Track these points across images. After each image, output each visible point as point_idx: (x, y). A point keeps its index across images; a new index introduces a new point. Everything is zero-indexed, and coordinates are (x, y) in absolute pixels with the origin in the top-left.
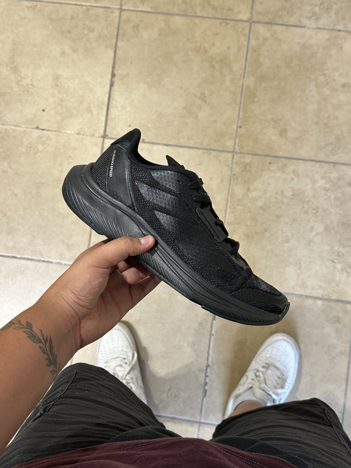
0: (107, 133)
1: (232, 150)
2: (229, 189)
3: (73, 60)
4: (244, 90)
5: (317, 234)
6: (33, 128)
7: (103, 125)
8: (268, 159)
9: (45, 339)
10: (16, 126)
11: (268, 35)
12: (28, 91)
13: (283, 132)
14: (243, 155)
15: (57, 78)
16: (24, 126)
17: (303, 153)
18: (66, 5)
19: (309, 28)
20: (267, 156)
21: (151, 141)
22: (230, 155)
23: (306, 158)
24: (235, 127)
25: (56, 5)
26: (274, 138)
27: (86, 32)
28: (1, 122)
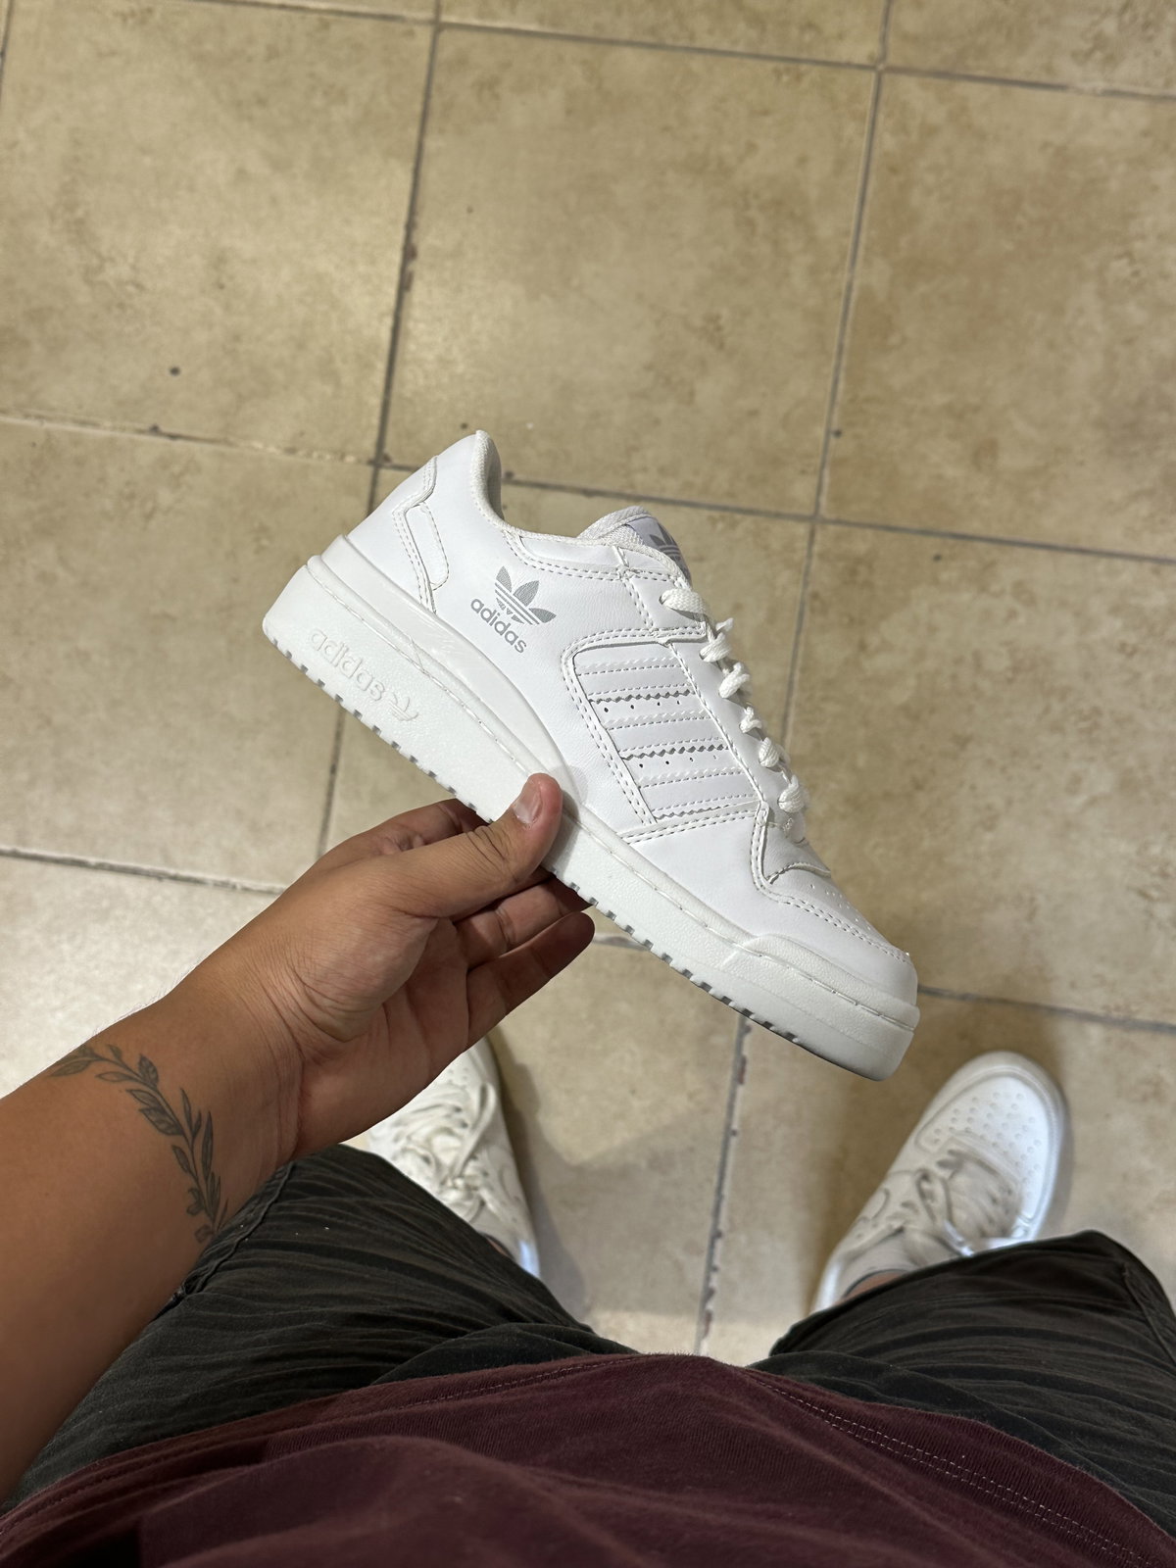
0: (388, 450)
1: (808, 511)
2: (796, 645)
3: (274, 201)
4: (852, 305)
5: (1093, 802)
6: (140, 432)
7: (375, 421)
8: (931, 545)
9: (194, 1121)
10: (83, 423)
11: (938, 115)
12: (121, 306)
13: (983, 453)
14: (846, 529)
15: (219, 260)
16: (108, 424)
17: (1050, 525)
19: (1080, 92)
20: (926, 533)
21: (533, 479)
22: (802, 530)
23: (1061, 542)
24: (820, 432)
26: (950, 472)
27: (318, 101)
28: (34, 411)
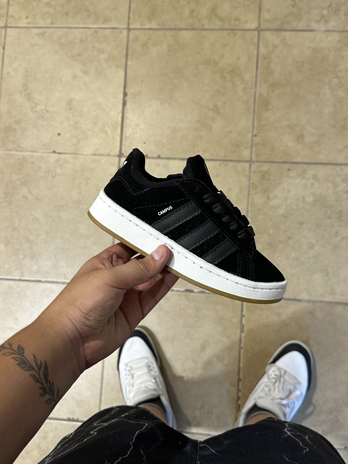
0: (123, 152)
1: (249, 159)
2: (248, 199)
3: (85, 83)
4: (257, 98)
6: (50, 153)
7: (119, 144)
8: (287, 166)
9: (39, 365)
10: (33, 152)
11: (277, 41)
12: (42, 117)
13: (300, 138)
14: (260, 163)
15: (70, 102)
16: (41, 151)
17: (322, 158)
18: (74, 29)
19: (318, 31)
20: (285, 163)
21: (166, 156)
22: (247, 165)
23: (325, 162)
24: (250, 136)
25: (65, 30)
26: (290, 144)
27: (96, 54)
28: (19, 149)
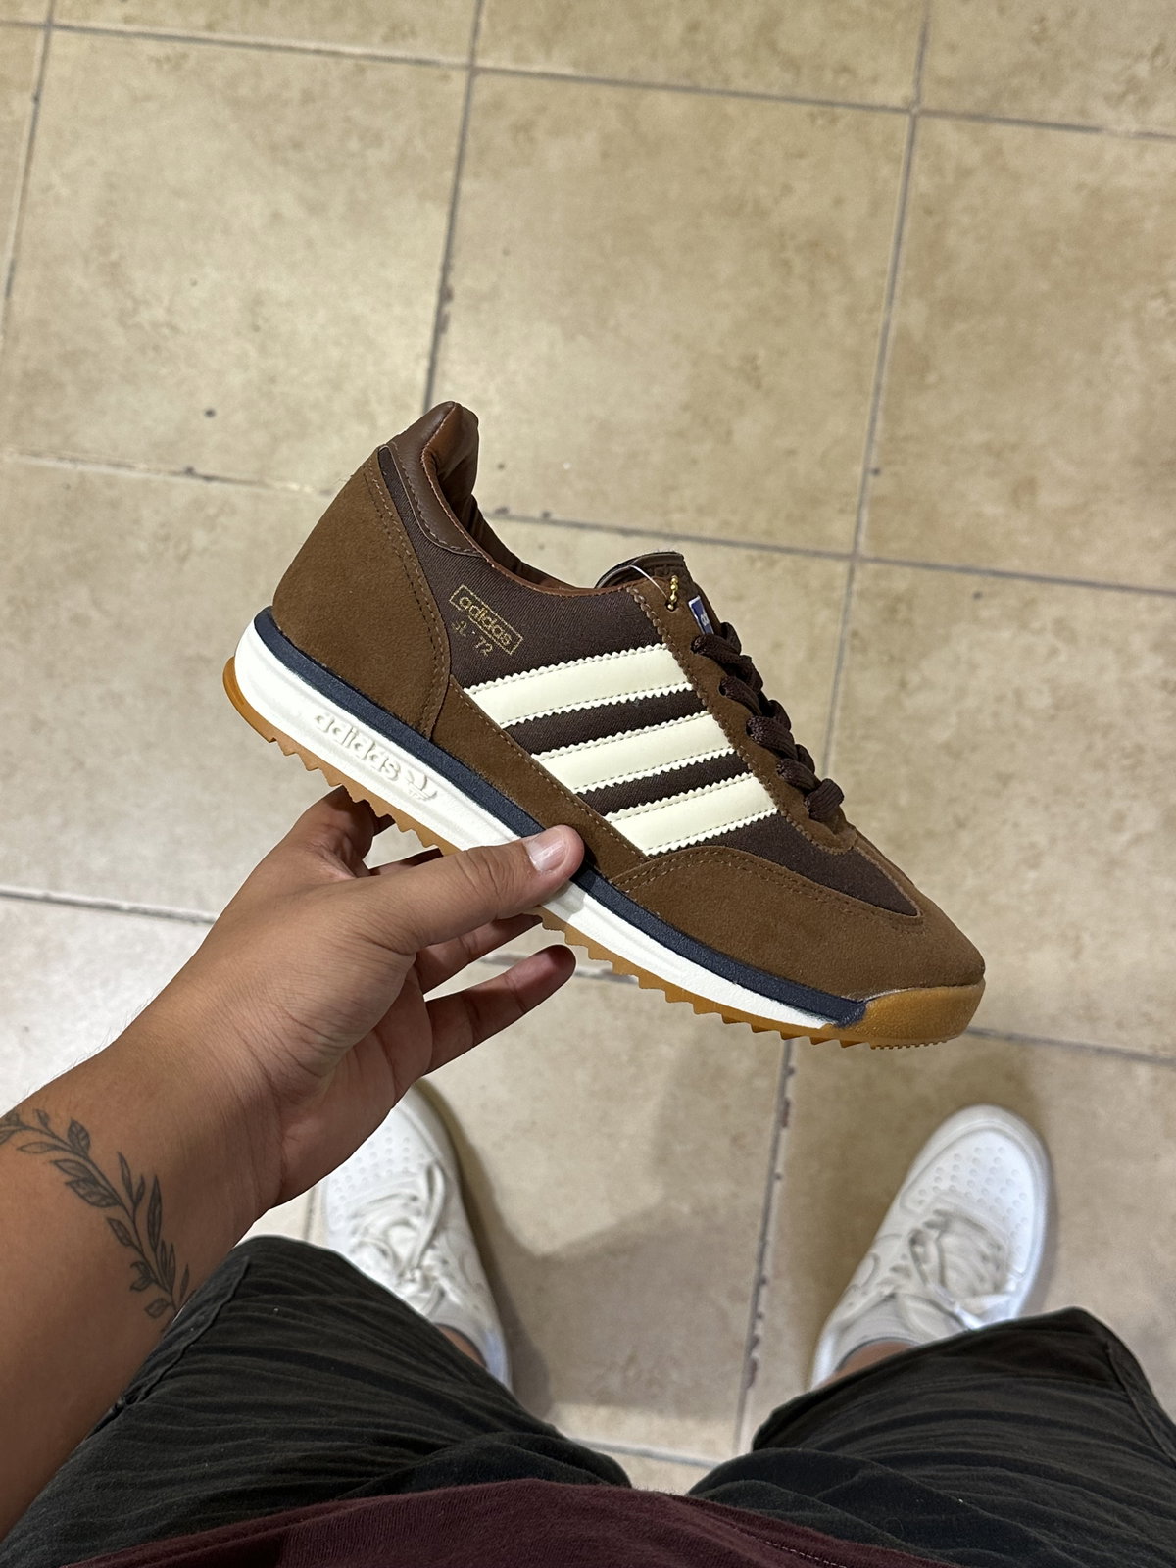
1: (847, 549)
2: (836, 683)
3: (309, 244)
4: (890, 344)
5: (1137, 840)
6: (175, 474)
8: (972, 583)
9: (135, 1188)
10: (118, 465)
11: (974, 156)
12: (156, 348)
13: (1023, 490)
14: (885, 567)
15: (255, 302)
16: (142, 466)
17: (1089, 563)
18: (286, 55)
19: (1113, 134)
20: (966, 570)
21: (571, 518)
22: (841, 568)
23: (1102, 579)
24: (858, 470)
26: (991, 510)
27: (354, 145)
28: (69, 453)
